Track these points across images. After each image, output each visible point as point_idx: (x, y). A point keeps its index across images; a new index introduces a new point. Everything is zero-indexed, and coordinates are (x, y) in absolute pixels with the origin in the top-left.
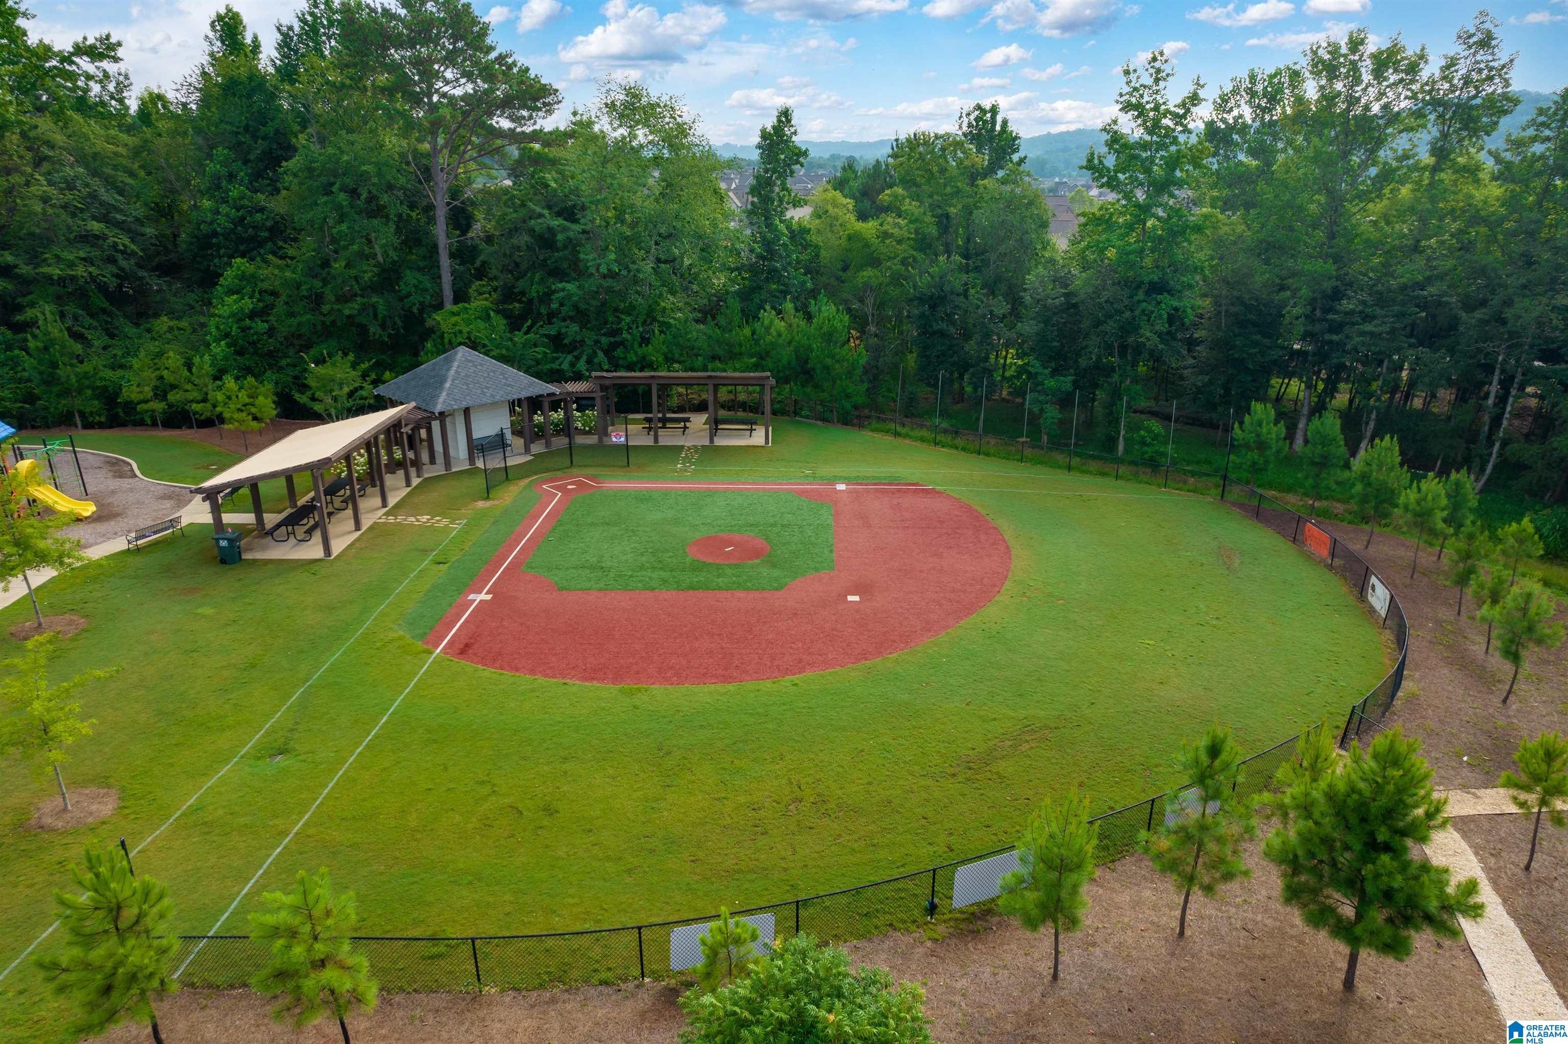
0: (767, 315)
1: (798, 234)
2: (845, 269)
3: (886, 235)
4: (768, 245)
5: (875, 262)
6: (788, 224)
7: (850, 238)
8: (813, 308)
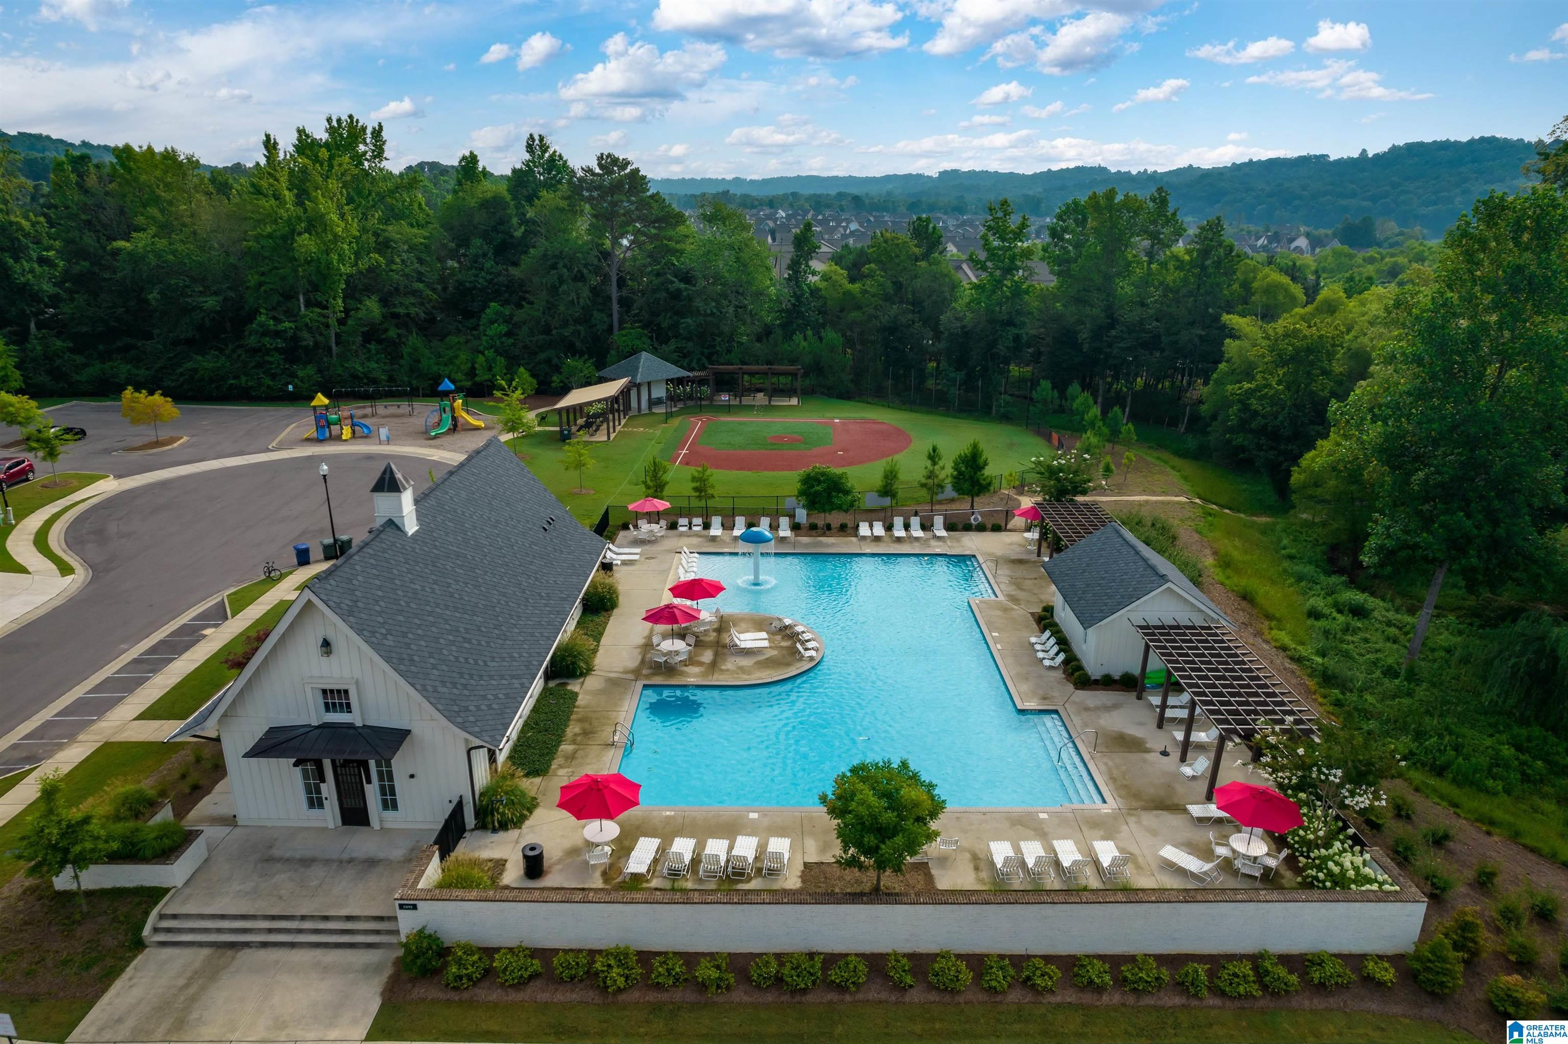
0: (798, 337)
1: (815, 292)
2: (841, 311)
3: (864, 292)
4: (798, 297)
5: (858, 307)
6: (808, 286)
7: (844, 294)
8: (823, 334)
